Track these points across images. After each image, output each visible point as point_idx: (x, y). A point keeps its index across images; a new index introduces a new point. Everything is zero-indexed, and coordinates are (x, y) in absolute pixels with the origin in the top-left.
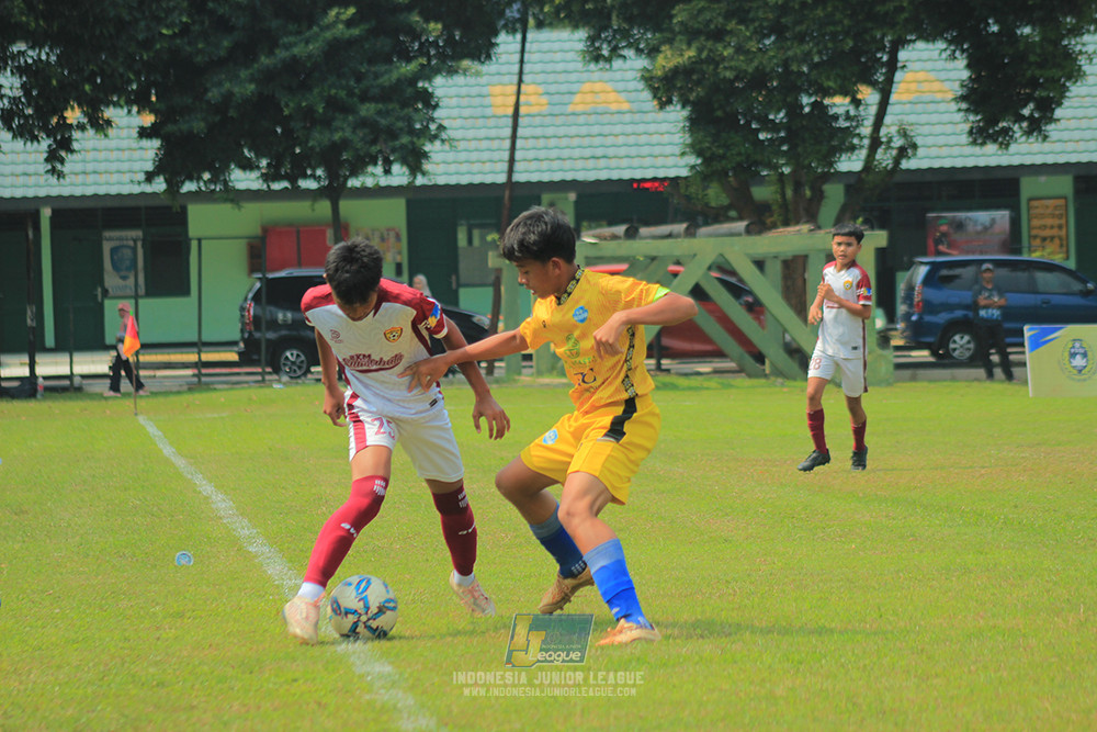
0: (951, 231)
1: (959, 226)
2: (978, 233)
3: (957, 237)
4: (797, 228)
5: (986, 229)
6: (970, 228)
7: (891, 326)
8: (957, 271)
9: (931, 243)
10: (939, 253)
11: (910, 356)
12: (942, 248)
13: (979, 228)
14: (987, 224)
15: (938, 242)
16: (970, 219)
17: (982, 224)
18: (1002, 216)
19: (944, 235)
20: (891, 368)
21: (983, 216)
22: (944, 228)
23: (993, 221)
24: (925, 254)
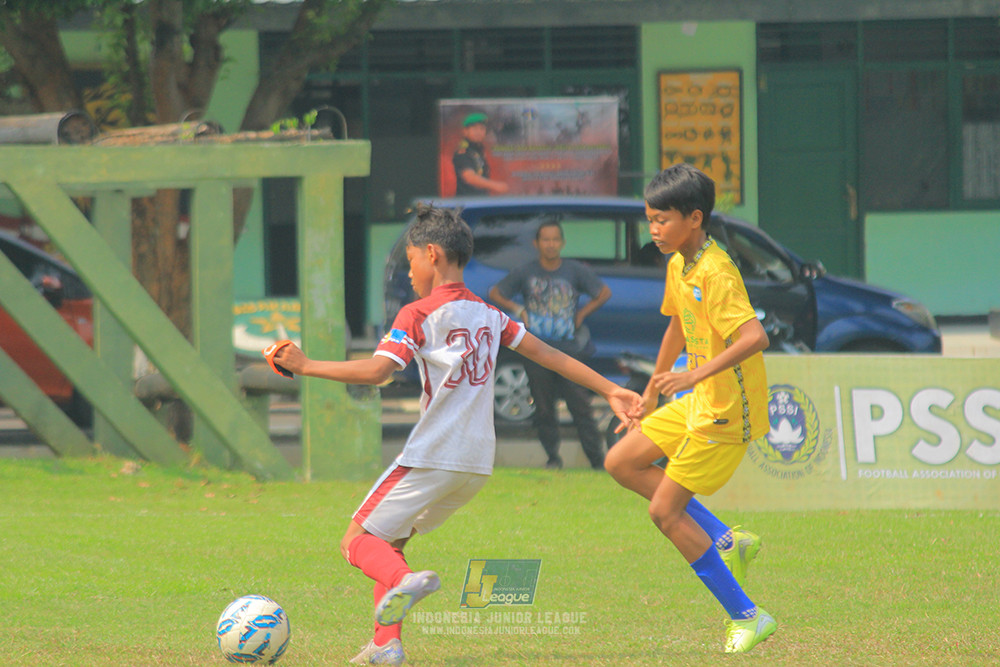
0: (493, 138)
1: (509, 129)
2: (550, 144)
3: (502, 152)
4: (171, 128)
5: (566, 135)
6: (533, 133)
7: (357, 344)
8: (508, 228)
9: (446, 164)
10: (464, 189)
11: (400, 411)
12: (471, 176)
13: (553, 133)
14: (571, 125)
15: (461, 162)
16: (534, 114)
17: (559, 125)
18: (603, 110)
19: (475, 146)
20: (376, 438)
21: (558, 109)
22: (477, 133)
23: (582, 121)
24: (433, 190)
